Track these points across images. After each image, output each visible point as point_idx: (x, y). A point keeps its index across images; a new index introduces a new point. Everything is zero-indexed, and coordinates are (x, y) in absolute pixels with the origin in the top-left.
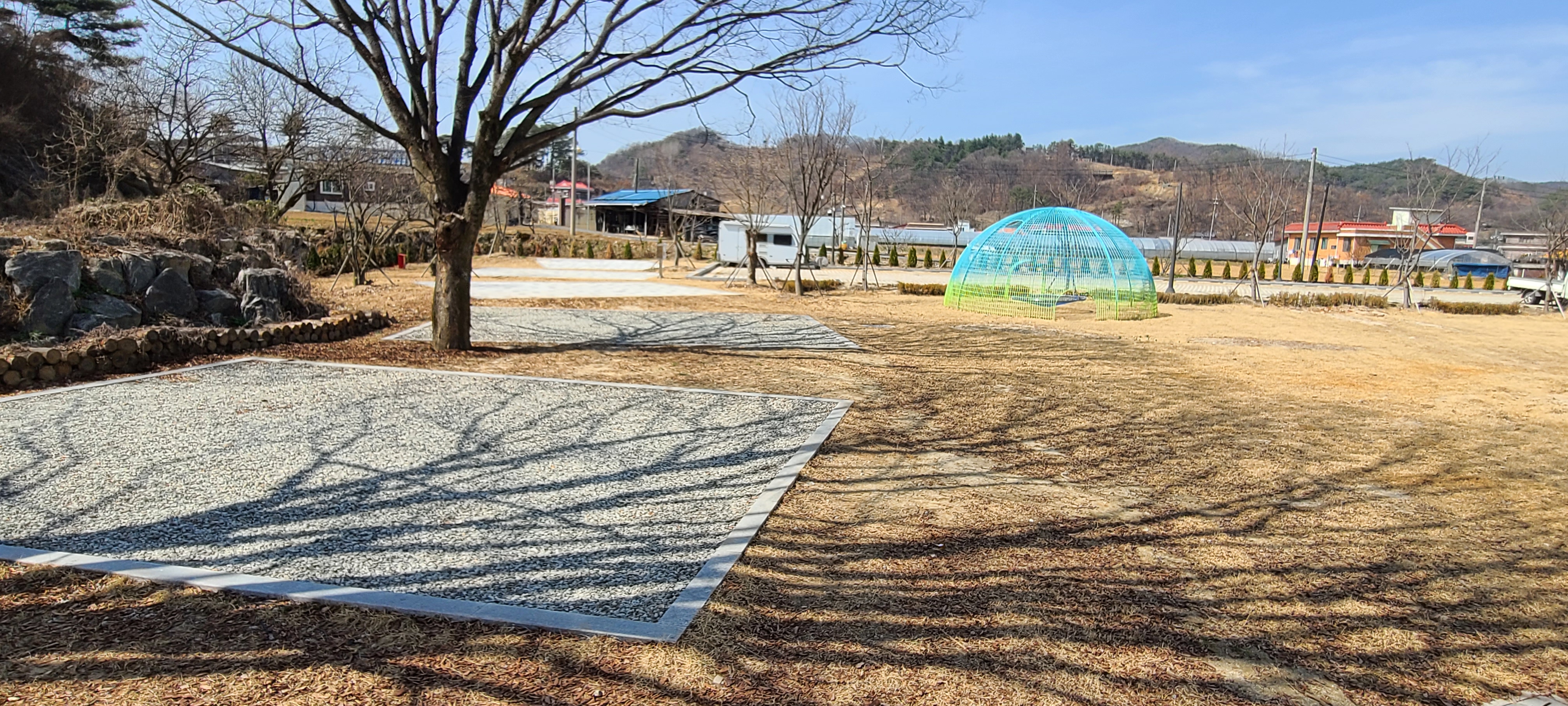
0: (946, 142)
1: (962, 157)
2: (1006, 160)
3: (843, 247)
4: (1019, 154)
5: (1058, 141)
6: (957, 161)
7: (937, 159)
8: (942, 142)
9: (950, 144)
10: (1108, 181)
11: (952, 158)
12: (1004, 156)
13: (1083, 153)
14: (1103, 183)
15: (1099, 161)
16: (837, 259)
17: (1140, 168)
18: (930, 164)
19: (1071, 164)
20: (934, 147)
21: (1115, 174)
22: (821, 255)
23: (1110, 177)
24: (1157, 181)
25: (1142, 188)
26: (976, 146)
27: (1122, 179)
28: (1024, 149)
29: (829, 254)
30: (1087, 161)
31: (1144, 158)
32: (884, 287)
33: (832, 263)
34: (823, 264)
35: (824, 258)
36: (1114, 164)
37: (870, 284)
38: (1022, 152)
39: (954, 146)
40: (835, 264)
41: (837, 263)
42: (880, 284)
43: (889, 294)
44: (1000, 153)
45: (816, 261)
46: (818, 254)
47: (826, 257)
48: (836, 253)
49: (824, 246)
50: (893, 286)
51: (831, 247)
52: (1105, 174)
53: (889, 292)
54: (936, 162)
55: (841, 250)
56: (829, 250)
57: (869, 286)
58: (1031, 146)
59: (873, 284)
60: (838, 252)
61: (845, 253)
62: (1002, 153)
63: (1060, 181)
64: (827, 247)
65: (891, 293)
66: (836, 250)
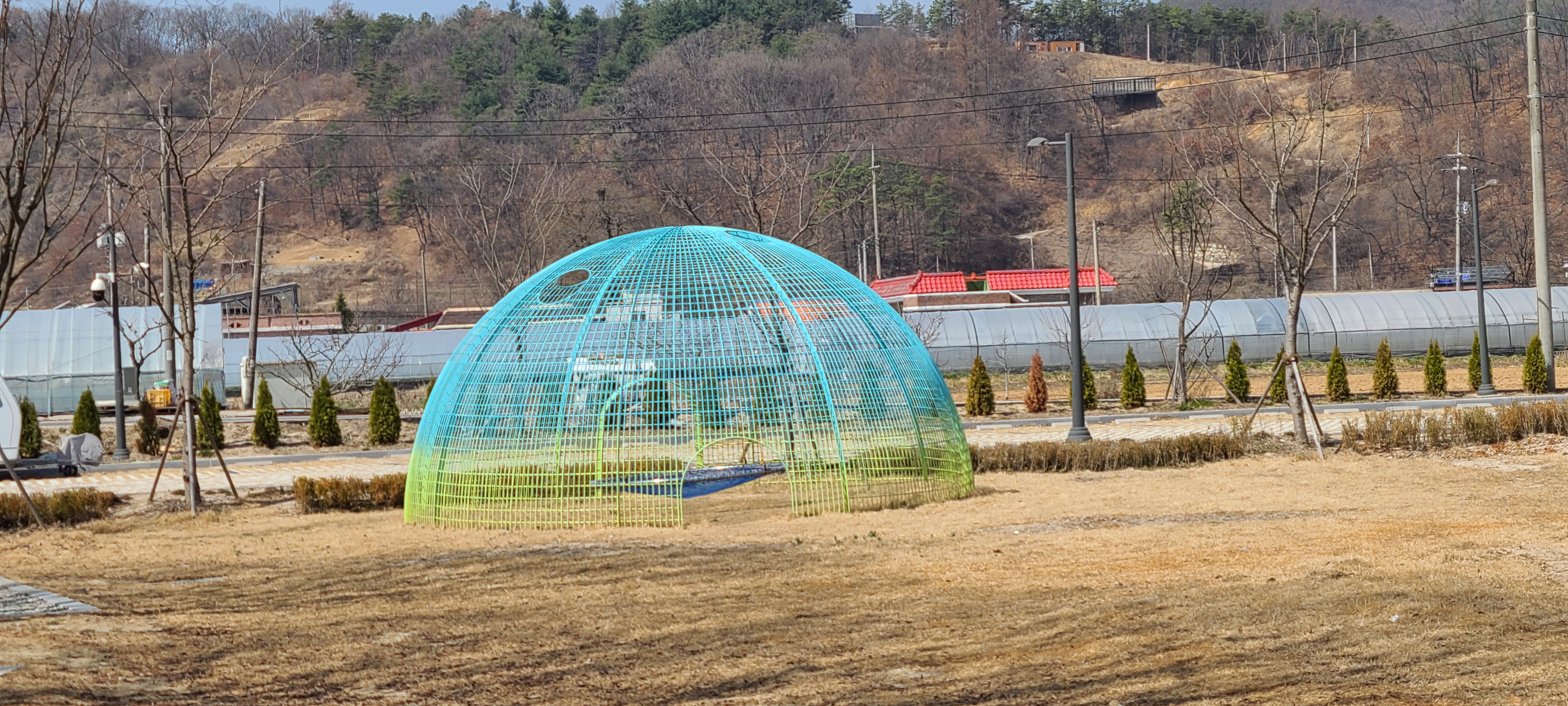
0: (574, 12)
1: (634, 61)
2: (791, 65)
3: (159, 400)
4: (833, 41)
6: (616, 75)
7: (546, 75)
8: (561, 15)
9: (588, 18)
10: (1145, 115)
11: (602, 65)
12: (782, 50)
14: (1128, 121)
15: (1107, 49)
16: (134, 437)
17: (1245, 64)
18: (521, 93)
20: (530, 30)
21: (1166, 88)
22: (79, 429)
23: (1149, 99)
24: (1300, 103)
25: (1258, 133)
27: (1186, 104)
28: (848, 20)
29: (108, 424)
30: (1067, 50)
31: (1251, 30)
32: (255, 496)
33: (118, 451)
34: (85, 456)
35: (90, 439)
36: (1156, 55)
37: (210, 493)
38: (845, 33)
39: (605, 24)
40: (127, 454)
41: (134, 453)
42: (243, 489)
43: (268, 516)
44: (766, 41)
45: (63, 447)
46: (69, 427)
47: (98, 433)
48: (132, 422)
49: (87, 400)
50: (282, 492)
51: (113, 403)
52: (1130, 89)
53: (267, 510)
54: (545, 85)
55: (147, 410)
56: (109, 412)
57: (208, 498)
58: (875, 11)
59: (222, 491)
60: (139, 418)
61: (163, 421)
62: (775, 42)
63: (983, 124)
64: (99, 403)
65: (275, 514)
66: (133, 412)
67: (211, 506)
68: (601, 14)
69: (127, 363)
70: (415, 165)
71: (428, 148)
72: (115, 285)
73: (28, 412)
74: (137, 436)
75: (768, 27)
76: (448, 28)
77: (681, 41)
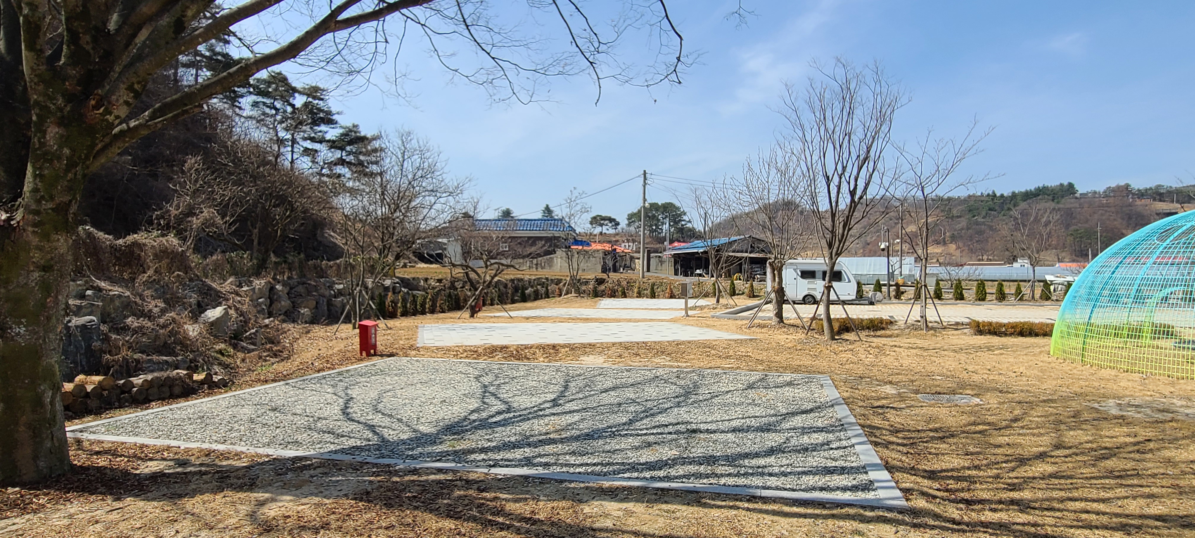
0: (998, 195)
1: (1015, 206)
2: (1061, 206)
3: (901, 282)
4: (1074, 200)
5: (1113, 185)
6: (1010, 209)
7: (990, 209)
8: (995, 195)
9: (1002, 196)
11: (1006, 207)
12: (1058, 203)
13: (1142, 194)
15: (1160, 201)
16: (893, 294)
18: (984, 214)
19: (1130, 205)
20: (987, 199)
22: (875, 290)
26: (1028, 196)
28: (1077, 195)
29: (884, 289)
30: (1147, 201)
32: (951, 325)
33: (887, 298)
34: (877, 299)
35: (878, 293)
36: (1177, 202)
37: (930, 322)
38: (1076, 198)
39: (1006, 198)
40: (890, 299)
41: (893, 299)
42: (945, 322)
43: (958, 335)
44: (1053, 200)
45: (870, 296)
46: (872, 289)
47: (881, 292)
48: (892, 288)
49: (878, 281)
50: (963, 324)
51: (886, 282)
52: (1169, 211)
53: (959, 332)
54: (990, 212)
55: (897, 285)
56: (885, 285)
57: (930, 325)
58: (1085, 192)
59: (936, 322)
60: (894, 287)
61: (902, 289)
62: (1055, 201)
63: (1120, 220)
64: (881, 282)
65: (961, 334)
66: (892, 286)
67: (932, 328)
68: (1005, 195)
69: (891, 271)
70: (955, 230)
71: (959, 226)
72: (888, 247)
73: (859, 284)
74: (894, 293)
75: (1054, 197)
76: (965, 200)
77: (1028, 201)
